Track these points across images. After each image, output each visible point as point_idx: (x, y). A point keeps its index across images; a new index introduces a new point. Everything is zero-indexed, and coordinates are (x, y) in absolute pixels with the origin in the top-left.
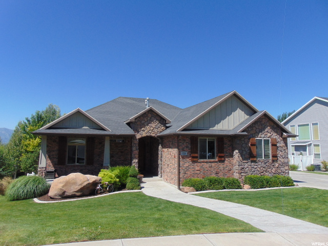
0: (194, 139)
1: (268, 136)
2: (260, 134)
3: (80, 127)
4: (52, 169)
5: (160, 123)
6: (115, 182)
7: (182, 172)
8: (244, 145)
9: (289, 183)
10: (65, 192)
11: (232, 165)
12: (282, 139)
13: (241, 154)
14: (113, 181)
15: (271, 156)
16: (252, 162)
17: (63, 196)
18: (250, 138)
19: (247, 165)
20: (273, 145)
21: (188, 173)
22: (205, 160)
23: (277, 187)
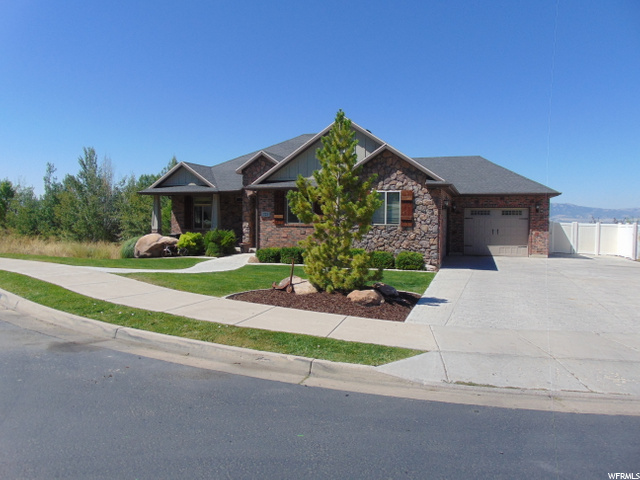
0: (279, 194)
1: (397, 187)
2: (381, 183)
3: (186, 184)
4: (179, 233)
7: (263, 238)
12: (426, 191)
15: (400, 222)
20: (404, 202)
21: (272, 240)
22: (296, 224)
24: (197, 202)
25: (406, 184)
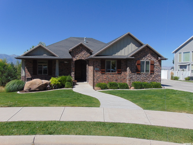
0: (103, 61)
1: (149, 59)
2: (144, 58)
3: (42, 55)
4: (30, 77)
5: (87, 52)
6: (58, 84)
7: (95, 79)
8: (133, 64)
9: (158, 86)
10: (30, 88)
11: (126, 76)
12: (157, 61)
13: (131, 70)
14: (56, 83)
15: (150, 71)
16: (137, 74)
17: (30, 90)
18: (137, 60)
19: (135, 76)
20: (151, 65)
21: (99, 80)
22: (109, 73)
23: (151, 88)
24: (39, 63)
25: (152, 58)
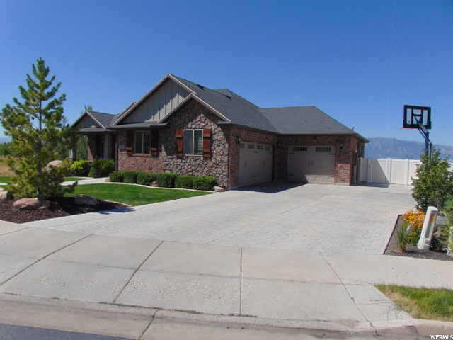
0: (130, 132)
2: (190, 123)
3: (89, 126)
6: (77, 170)
8: (169, 138)
12: (220, 129)
13: (166, 149)
15: (202, 153)
16: (178, 158)
18: (176, 130)
20: (205, 138)
22: (140, 154)
25: (207, 124)
